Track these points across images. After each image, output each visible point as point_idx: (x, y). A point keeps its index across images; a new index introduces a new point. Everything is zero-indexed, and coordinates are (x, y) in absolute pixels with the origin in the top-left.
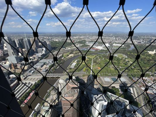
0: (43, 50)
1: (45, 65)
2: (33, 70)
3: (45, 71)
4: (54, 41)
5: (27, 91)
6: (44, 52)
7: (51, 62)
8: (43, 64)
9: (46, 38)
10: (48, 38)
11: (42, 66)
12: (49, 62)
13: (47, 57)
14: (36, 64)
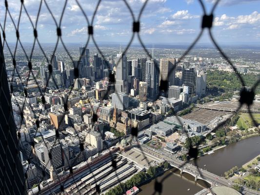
0: (182, 90)
1: (176, 134)
2: (148, 136)
3: (174, 150)
4: (220, 69)
5: (124, 182)
6: (182, 98)
7: (194, 128)
8: (172, 127)
9: (198, 60)
10: (203, 61)
11: (169, 133)
12: (189, 127)
13: (186, 113)
14: (156, 122)
